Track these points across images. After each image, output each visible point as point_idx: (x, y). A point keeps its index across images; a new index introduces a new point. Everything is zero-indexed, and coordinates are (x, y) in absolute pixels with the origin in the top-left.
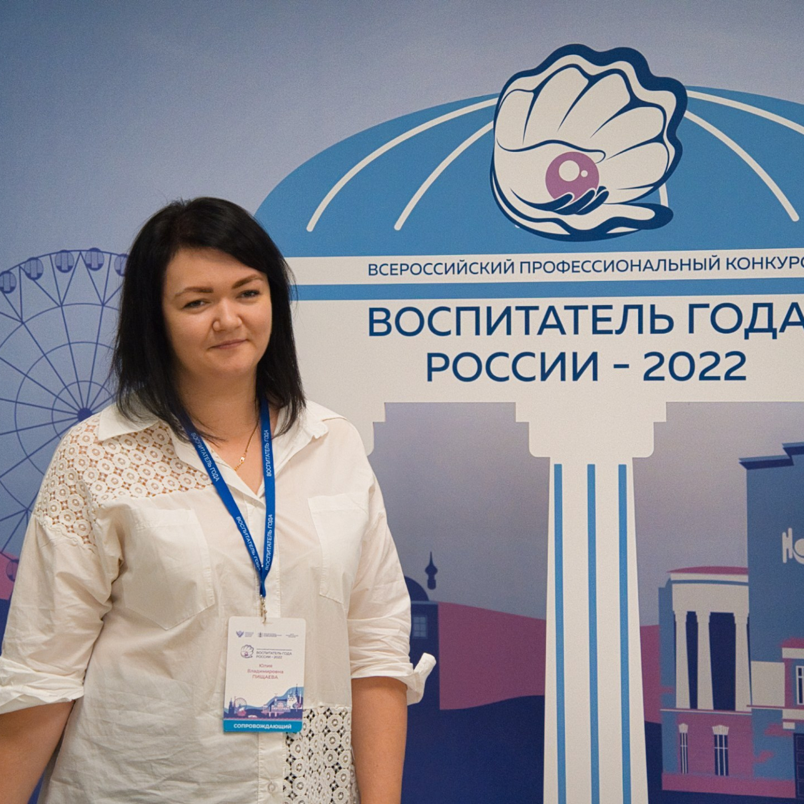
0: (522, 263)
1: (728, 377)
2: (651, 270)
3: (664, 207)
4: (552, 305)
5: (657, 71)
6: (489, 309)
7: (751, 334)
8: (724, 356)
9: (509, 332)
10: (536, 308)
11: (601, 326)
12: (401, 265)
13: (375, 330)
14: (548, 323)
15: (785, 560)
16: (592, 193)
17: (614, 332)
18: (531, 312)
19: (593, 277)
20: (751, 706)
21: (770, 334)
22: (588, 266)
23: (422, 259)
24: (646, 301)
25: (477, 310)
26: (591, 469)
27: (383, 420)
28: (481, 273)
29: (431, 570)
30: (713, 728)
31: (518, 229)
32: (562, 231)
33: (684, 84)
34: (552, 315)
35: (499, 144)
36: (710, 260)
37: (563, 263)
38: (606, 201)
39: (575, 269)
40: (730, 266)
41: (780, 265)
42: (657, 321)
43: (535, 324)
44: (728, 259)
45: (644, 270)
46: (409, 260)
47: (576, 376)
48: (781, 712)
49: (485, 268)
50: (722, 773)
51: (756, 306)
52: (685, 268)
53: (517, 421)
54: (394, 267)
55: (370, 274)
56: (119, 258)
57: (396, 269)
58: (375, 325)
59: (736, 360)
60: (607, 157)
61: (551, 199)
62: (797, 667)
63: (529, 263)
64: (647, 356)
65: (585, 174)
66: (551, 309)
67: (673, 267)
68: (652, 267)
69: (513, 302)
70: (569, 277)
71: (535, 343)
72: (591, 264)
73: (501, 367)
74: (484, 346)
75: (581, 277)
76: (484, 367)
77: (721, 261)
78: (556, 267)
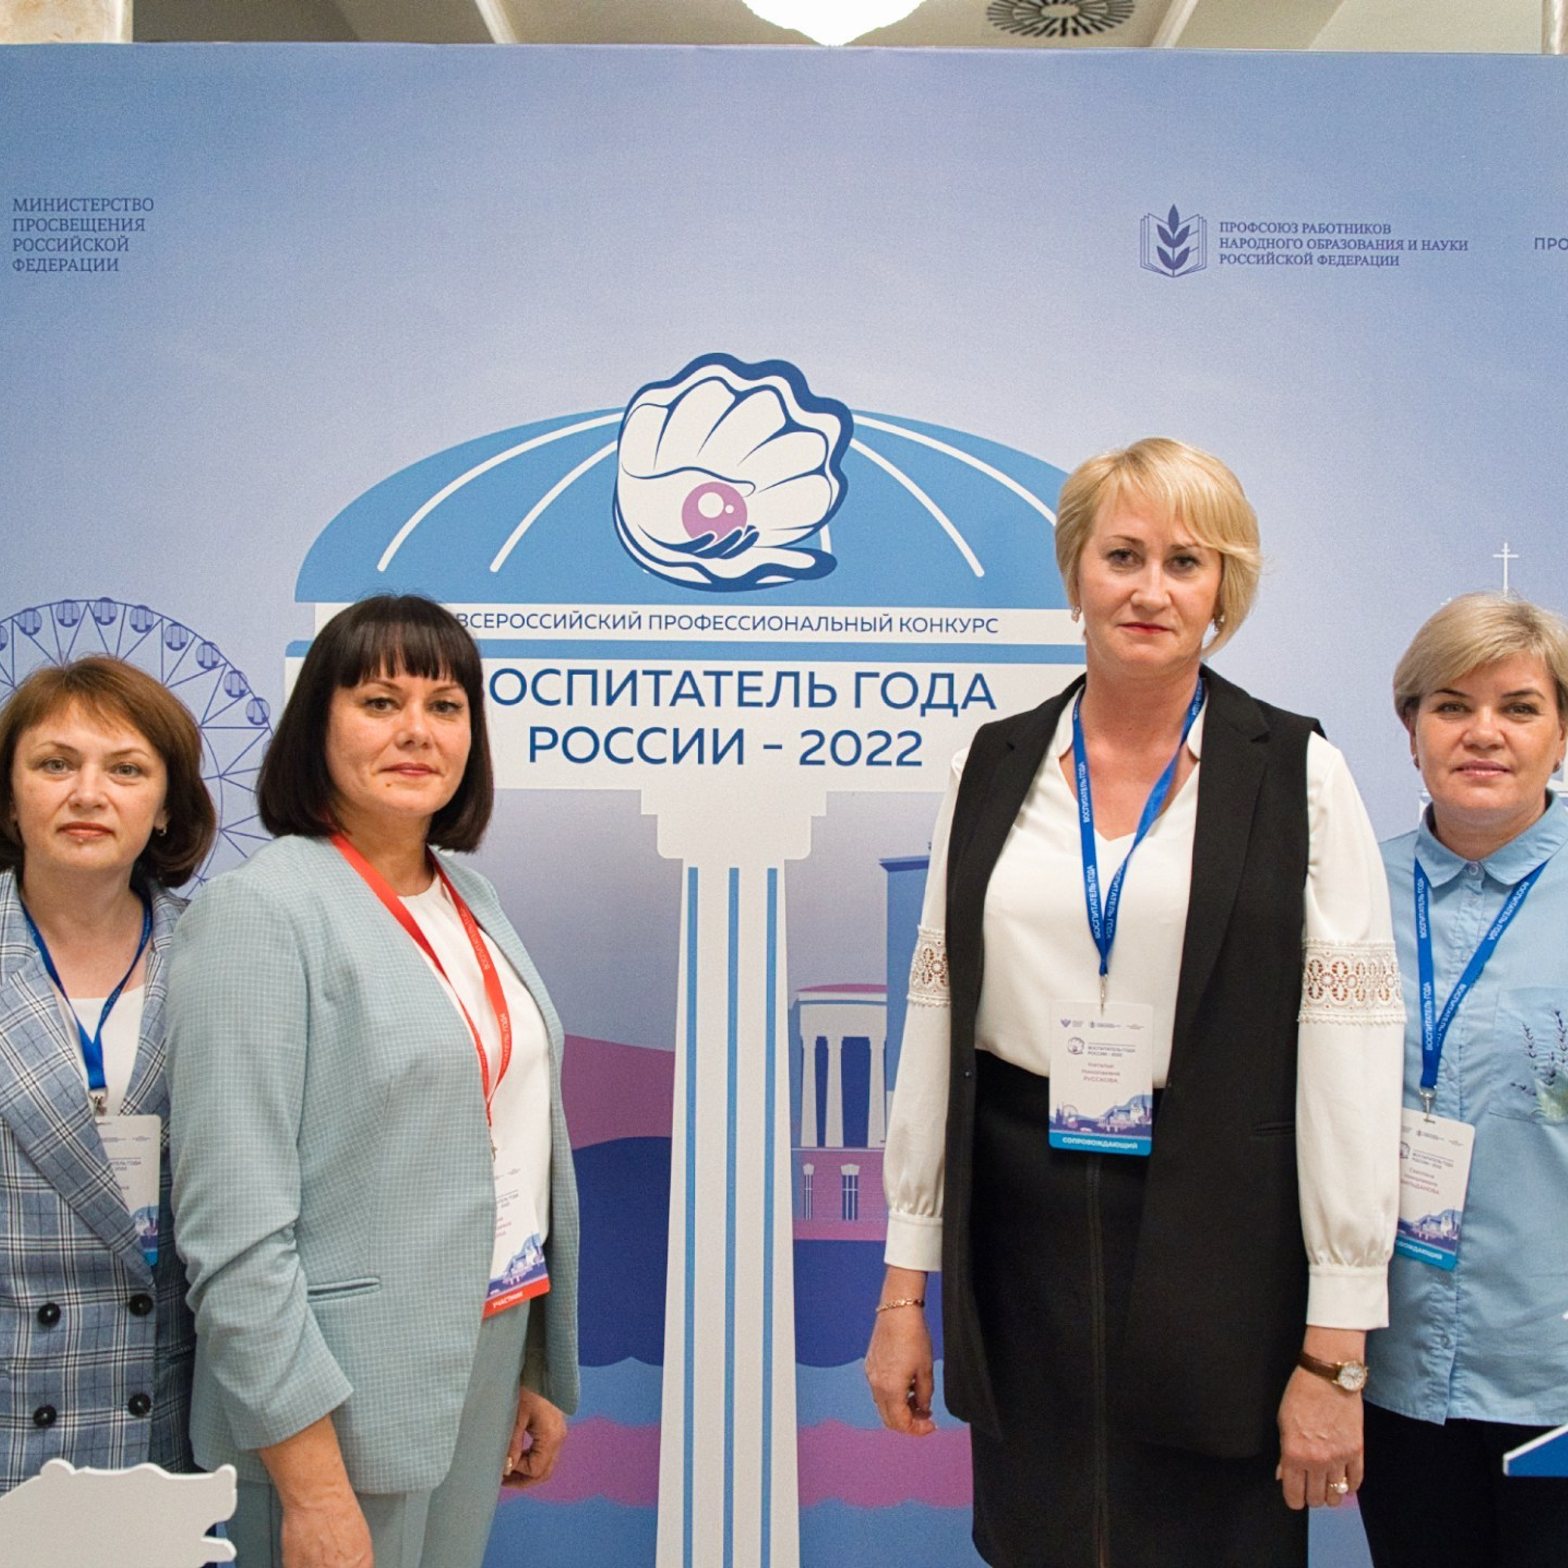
0: (651, 617)
1: (900, 762)
3: (826, 554)
4: (687, 669)
5: (817, 390)
6: (609, 673)
7: (928, 711)
8: (897, 736)
9: (634, 702)
10: (669, 673)
11: (748, 697)
12: (499, 615)
14: (684, 691)
16: (738, 534)
17: (764, 705)
18: (662, 678)
19: (739, 636)
22: (733, 623)
23: (525, 609)
24: (803, 668)
25: (594, 673)
26: (734, 874)
30: (843, 1167)
33: (850, 407)
34: (687, 682)
36: (881, 619)
37: (703, 618)
38: (756, 544)
39: (718, 626)
42: (817, 692)
43: (667, 694)
44: (901, 619)
46: (509, 609)
47: (717, 758)
49: (605, 622)
50: (850, 1217)
51: (934, 677)
53: (643, 813)
54: (489, 618)
59: (911, 741)
60: (758, 489)
61: (689, 539)
63: (660, 617)
64: (804, 734)
65: (730, 509)
66: (687, 674)
67: (837, 626)
69: (640, 665)
70: (710, 635)
71: (666, 716)
72: (737, 620)
73: (623, 745)
74: (602, 719)
75: (724, 636)
76: (602, 745)
77: (893, 621)
78: (693, 622)
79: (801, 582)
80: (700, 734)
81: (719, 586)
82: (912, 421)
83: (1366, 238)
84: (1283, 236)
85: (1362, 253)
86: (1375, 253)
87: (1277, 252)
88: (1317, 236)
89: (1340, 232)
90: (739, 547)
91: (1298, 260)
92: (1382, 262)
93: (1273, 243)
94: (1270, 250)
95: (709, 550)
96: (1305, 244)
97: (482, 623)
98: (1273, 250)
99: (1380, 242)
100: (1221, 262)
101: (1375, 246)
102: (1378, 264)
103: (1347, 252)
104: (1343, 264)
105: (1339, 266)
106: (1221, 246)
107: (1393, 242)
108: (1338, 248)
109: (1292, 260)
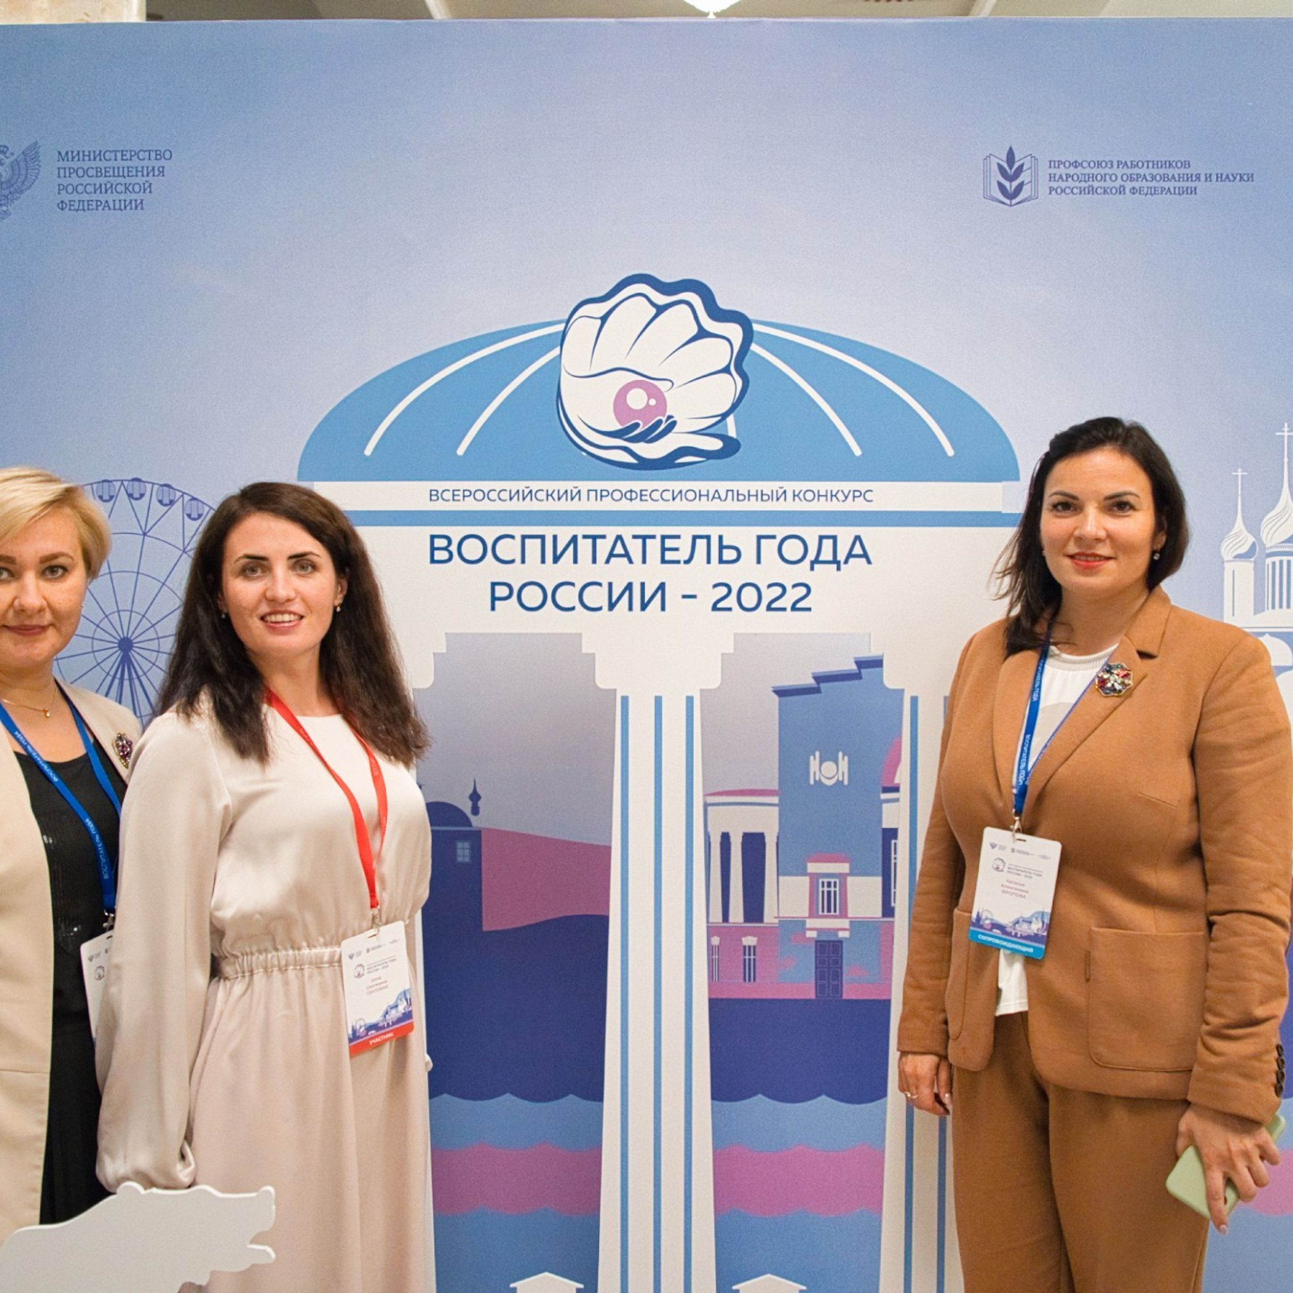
0: (589, 491)
1: (794, 608)
2: (719, 500)
3: (731, 438)
4: (619, 534)
5: (723, 303)
6: (555, 538)
7: (816, 566)
8: (791, 587)
9: (575, 561)
10: (603, 537)
11: (669, 556)
12: (464, 491)
13: (436, 558)
14: (615, 552)
15: (812, 782)
16: (660, 422)
17: (682, 562)
18: (598, 541)
19: (661, 506)
20: (778, 917)
21: (835, 566)
22: (656, 495)
23: (486, 485)
24: (714, 532)
25: (542, 538)
26: (658, 701)
27: (444, 650)
28: (547, 499)
30: (743, 939)
31: (583, 456)
33: (751, 316)
34: (619, 544)
35: (566, 371)
36: (777, 491)
37: (631, 491)
38: (675, 430)
39: (643, 498)
40: (796, 498)
42: (725, 551)
43: (602, 554)
44: (794, 491)
45: (712, 500)
46: (473, 485)
47: (644, 606)
48: (805, 922)
50: (750, 980)
51: (821, 538)
52: (753, 499)
53: (584, 651)
54: (456, 493)
55: (431, 500)
56: (161, 488)
57: (458, 495)
58: (436, 552)
59: (803, 591)
60: (675, 386)
62: (821, 881)
63: (596, 491)
64: (715, 586)
65: (653, 402)
66: (619, 538)
67: (741, 497)
68: (719, 497)
69: (580, 531)
70: (637, 506)
71: (602, 572)
72: (659, 493)
73: (567, 597)
74: (550, 575)
75: (648, 506)
76: (549, 596)
77: (787, 492)
78: (624, 495)
79: (711, 461)
80: (629, 587)
81: (645, 465)
83: (1170, 172)
84: (1102, 171)
85: (1166, 185)
86: (1177, 184)
87: (1096, 184)
88: (1129, 171)
89: (1148, 167)
90: (660, 433)
91: (1114, 191)
92: (1182, 192)
93: (1094, 177)
94: (1090, 183)
95: (637, 435)
96: (1119, 178)
97: (451, 498)
98: (1093, 183)
99: (1181, 176)
100: (1050, 193)
101: (1177, 179)
102: (1179, 194)
103: (1154, 184)
104: (1151, 194)
105: (1148, 196)
106: (1050, 180)
107: (1192, 175)
108: (1147, 181)
109: (1109, 191)
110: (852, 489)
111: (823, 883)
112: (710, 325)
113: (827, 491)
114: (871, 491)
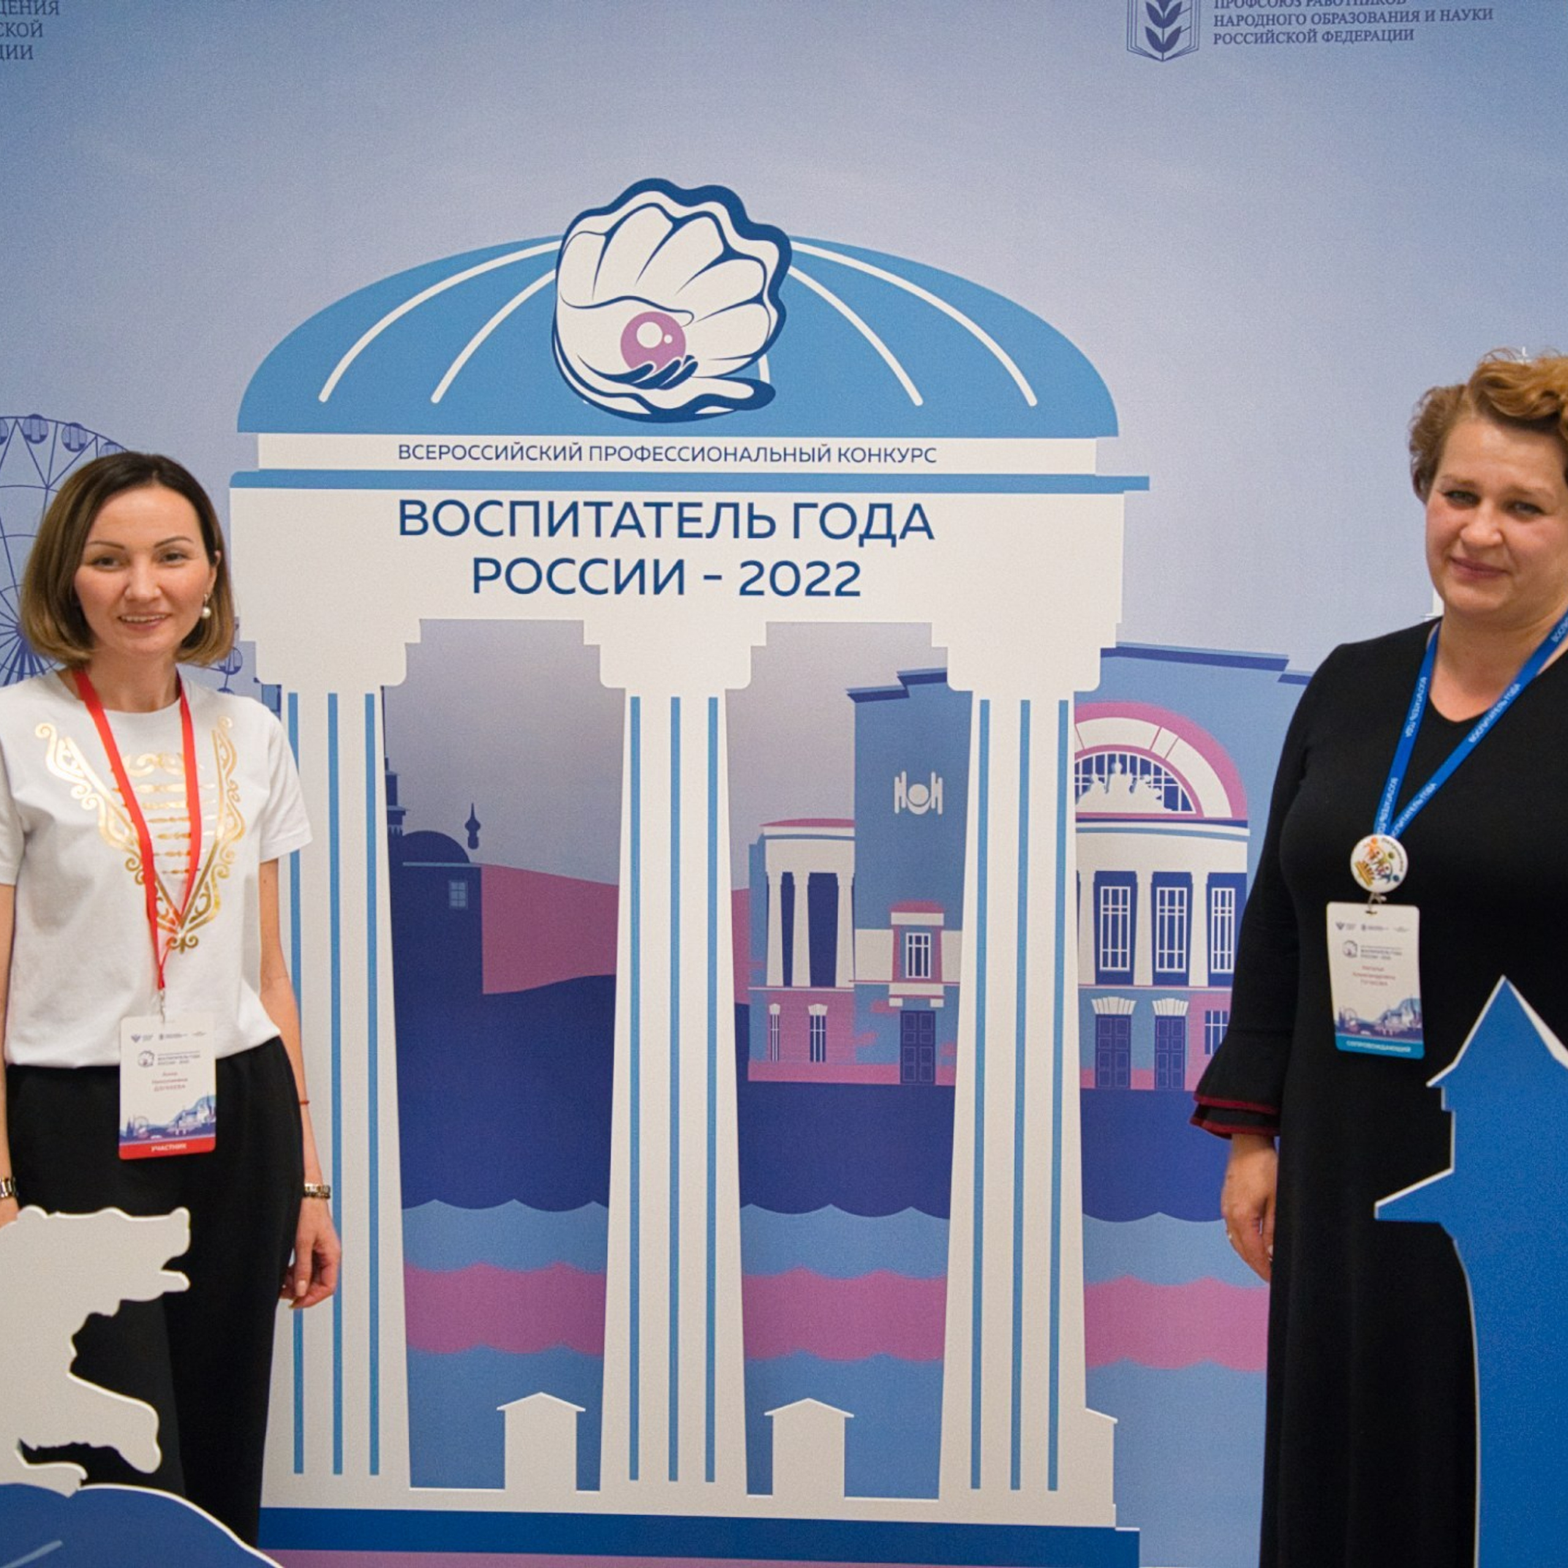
0: (591, 448)
1: (839, 592)
2: (748, 460)
3: (764, 384)
4: (628, 500)
5: (755, 216)
6: (551, 505)
7: (866, 541)
8: (835, 567)
9: (575, 533)
10: (610, 504)
11: (688, 528)
12: (441, 447)
13: (408, 528)
14: (624, 523)
15: (897, 810)
16: (677, 364)
17: (704, 535)
18: (603, 509)
19: (678, 467)
20: (854, 981)
22: (672, 454)
23: (467, 440)
24: (742, 498)
25: (536, 504)
26: (676, 703)
27: (418, 640)
28: (541, 458)
29: (473, 825)
30: (810, 1008)
31: (585, 405)
32: (641, 410)
33: (788, 233)
35: (564, 301)
36: (819, 450)
37: (643, 449)
38: (694, 374)
39: (658, 457)
40: (843, 457)
41: (901, 458)
42: (756, 522)
43: (608, 525)
44: (840, 449)
46: (451, 440)
47: (658, 589)
48: (886, 988)
49: (546, 453)
50: (818, 1060)
51: (873, 507)
52: (790, 458)
53: (586, 643)
54: (431, 449)
55: (401, 458)
56: (67, 428)
57: (434, 452)
58: (408, 522)
59: (849, 571)
60: (696, 319)
62: (908, 935)
63: (600, 448)
64: (744, 565)
65: (669, 339)
66: (628, 505)
67: (776, 457)
68: (749, 457)
69: (581, 496)
70: (649, 466)
71: (607, 547)
72: (677, 450)
73: (566, 576)
74: (545, 550)
75: (664, 467)
76: (545, 576)
77: (832, 451)
78: (633, 454)
79: (740, 413)
80: (641, 565)
81: (658, 417)
82: (849, 247)
83: (1378, 9)
84: (1285, 11)
85: (1373, 27)
86: (1387, 26)
87: (1277, 29)
91: (1301, 37)
92: (1395, 36)
93: (1275, 20)
94: (1270, 27)
96: (1309, 19)
97: (425, 455)
98: (1274, 27)
99: (1393, 14)
100: (1216, 43)
101: (1387, 19)
102: (1389, 39)
103: (1356, 26)
104: (1351, 40)
105: (1347, 43)
106: (1216, 25)
107: (1407, 13)
108: (1346, 22)
109: (1294, 37)
110: (911, 447)
111: (911, 938)
112: (738, 243)
113: (880, 450)
114: (934, 449)
